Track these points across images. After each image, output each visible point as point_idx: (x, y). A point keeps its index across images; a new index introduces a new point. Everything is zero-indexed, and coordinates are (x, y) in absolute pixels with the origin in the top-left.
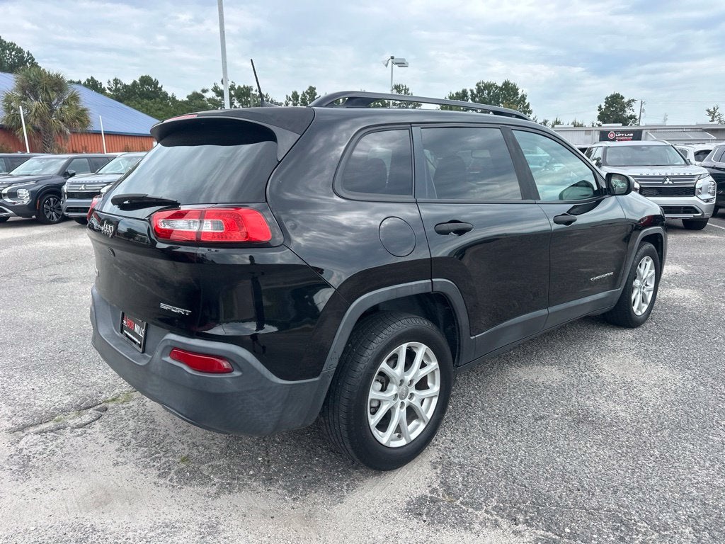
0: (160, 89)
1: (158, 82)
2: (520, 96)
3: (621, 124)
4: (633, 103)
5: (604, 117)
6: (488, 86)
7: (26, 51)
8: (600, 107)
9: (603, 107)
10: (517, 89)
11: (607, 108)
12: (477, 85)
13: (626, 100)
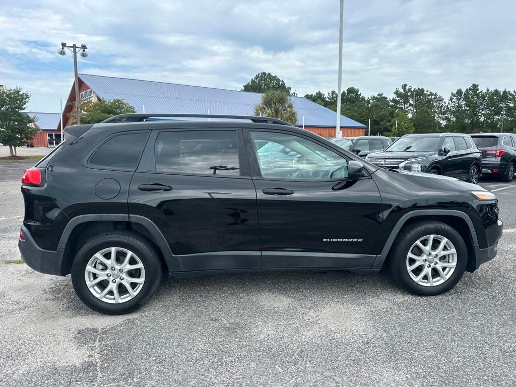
0: (360, 95)
1: (358, 91)
7: (281, 80)
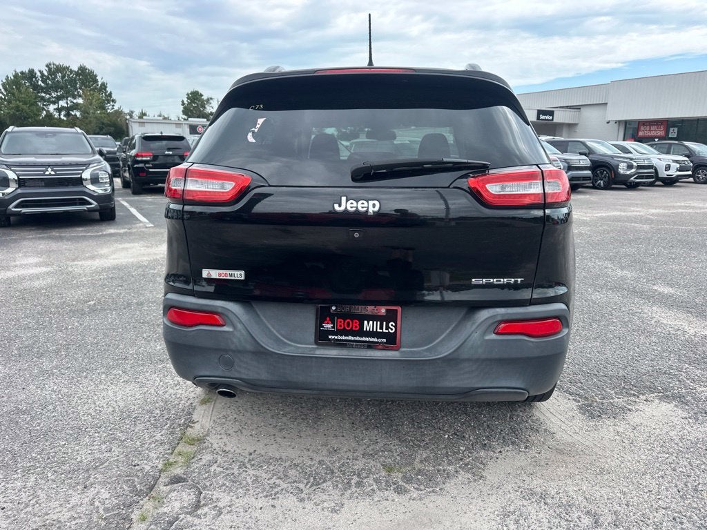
2: (100, 83)
3: (205, 120)
4: (211, 101)
5: (188, 112)
6: (60, 69)
8: (183, 102)
9: (186, 102)
10: (96, 76)
11: (189, 103)
12: (47, 66)
13: (205, 97)
